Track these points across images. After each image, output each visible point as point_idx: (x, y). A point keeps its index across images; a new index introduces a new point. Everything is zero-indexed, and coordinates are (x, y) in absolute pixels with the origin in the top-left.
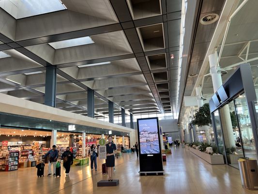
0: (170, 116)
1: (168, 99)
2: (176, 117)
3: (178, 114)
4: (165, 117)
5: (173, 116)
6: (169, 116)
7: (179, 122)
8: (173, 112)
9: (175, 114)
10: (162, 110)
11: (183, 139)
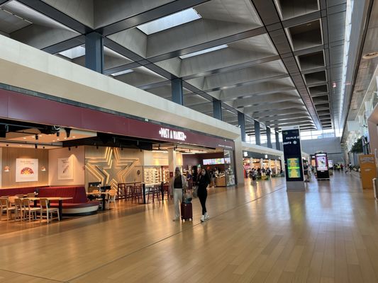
0: (330, 133)
1: (327, 105)
2: (339, 134)
3: (342, 130)
4: (322, 134)
5: (335, 133)
6: (328, 134)
7: (342, 140)
8: (334, 128)
9: (337, 130)
10: (319, 125)
11: (347, 163)
